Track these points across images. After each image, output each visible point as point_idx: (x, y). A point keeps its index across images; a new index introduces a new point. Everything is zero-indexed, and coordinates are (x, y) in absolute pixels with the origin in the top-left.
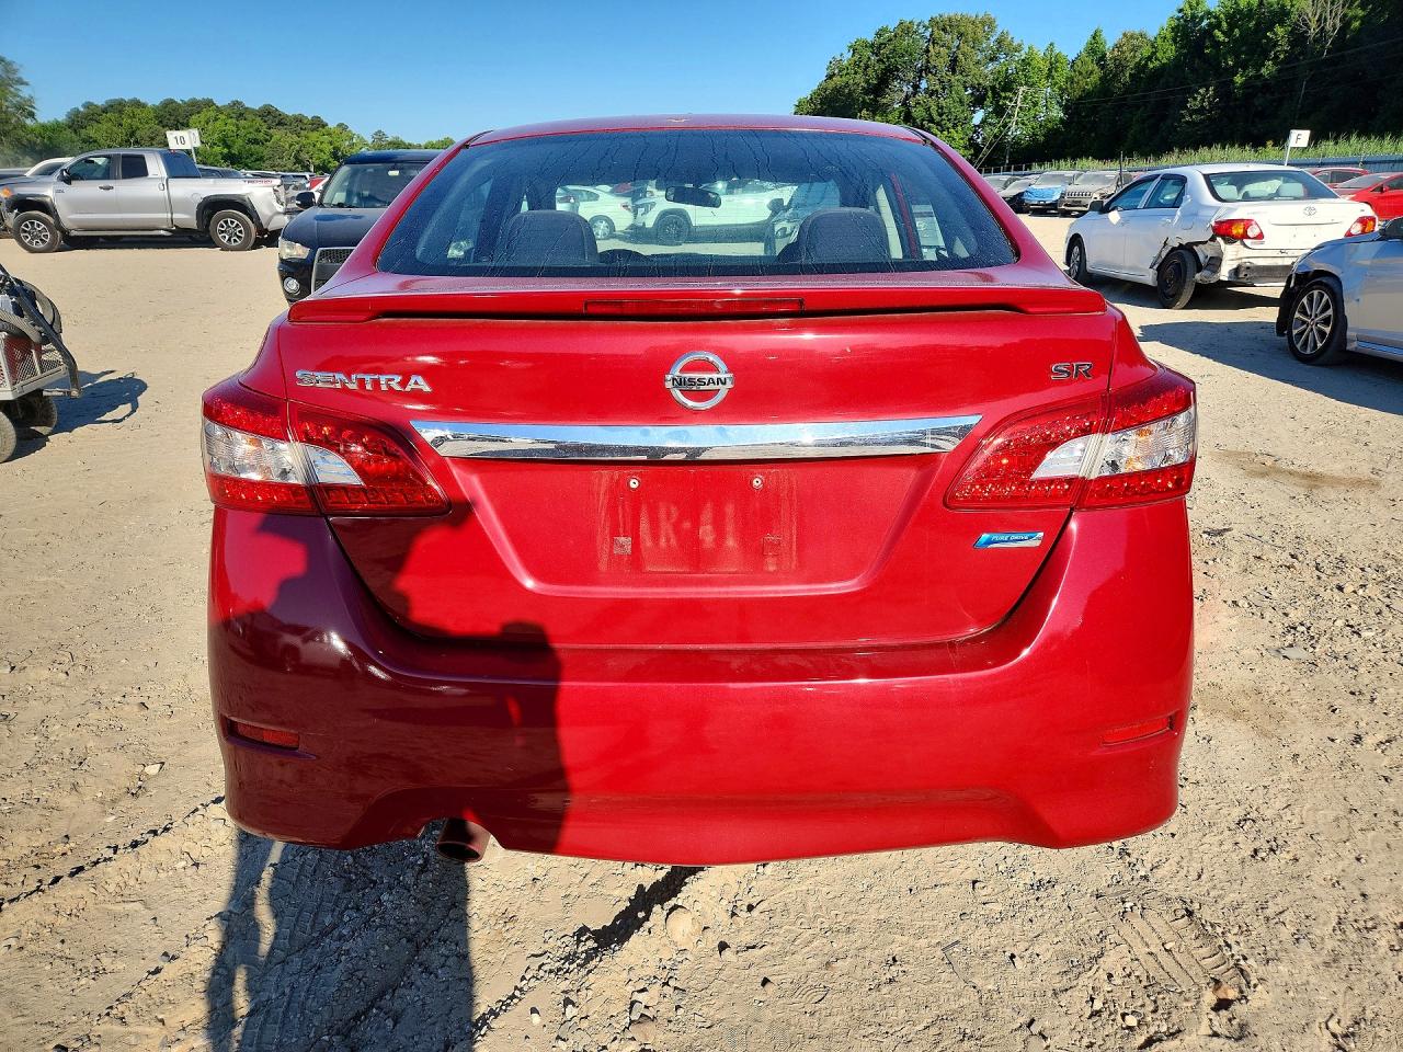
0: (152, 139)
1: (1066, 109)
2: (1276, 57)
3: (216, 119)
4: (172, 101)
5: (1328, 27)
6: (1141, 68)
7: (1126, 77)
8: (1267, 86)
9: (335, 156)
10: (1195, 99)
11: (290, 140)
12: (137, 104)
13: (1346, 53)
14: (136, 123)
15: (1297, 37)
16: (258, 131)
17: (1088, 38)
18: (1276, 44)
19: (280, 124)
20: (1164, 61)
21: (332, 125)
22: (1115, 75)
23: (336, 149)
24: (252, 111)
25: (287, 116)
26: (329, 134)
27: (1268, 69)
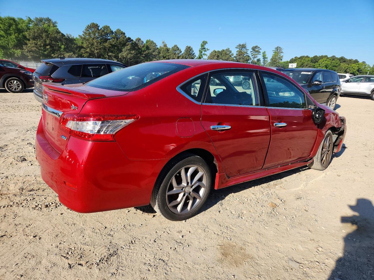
0: (307, 65)
3: (326, 61)
4: (316, 56)
9: (358, 71)
11: (345, 66)
12: (307, 57)
14: (304, 61)
16: (337, 63)
19: (344, 62)
21: (360, 61)
23: (359, 69)
24: (338, 59)
25: (347, 60)
26: (359, 64)
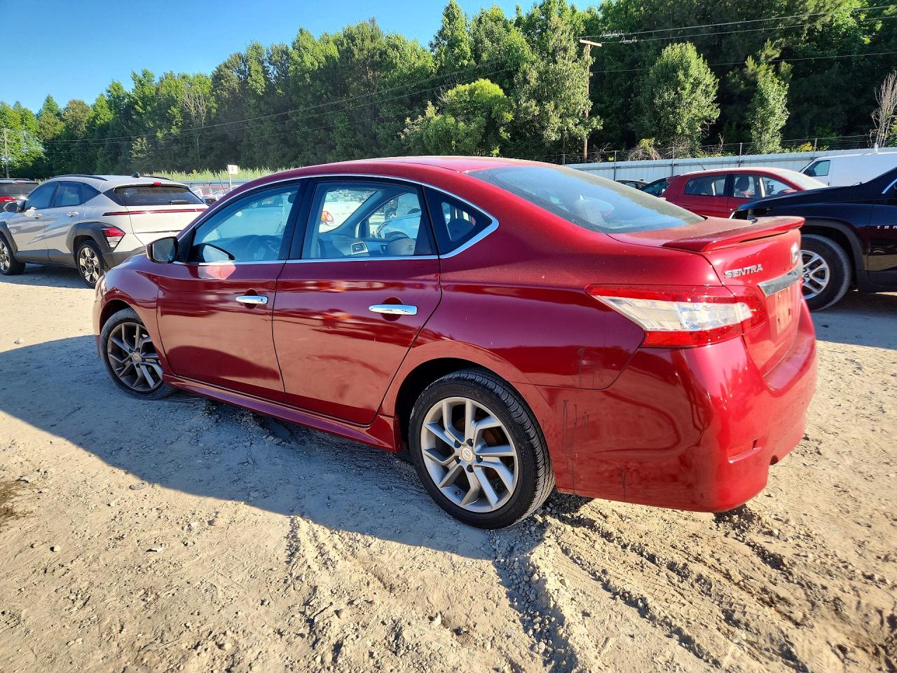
1: (44, 145)
2: (177, 124)
5: (200, 111)
6: (91, 124)
7: (83, 127)
8: (176, 140)
10: (136, 144)
13: (216, 125)
15: (186, 115)
17: (43, 101)
18: (174, 117)
20: (106, 120)
22: (75, 127)
27: (174, 130)
